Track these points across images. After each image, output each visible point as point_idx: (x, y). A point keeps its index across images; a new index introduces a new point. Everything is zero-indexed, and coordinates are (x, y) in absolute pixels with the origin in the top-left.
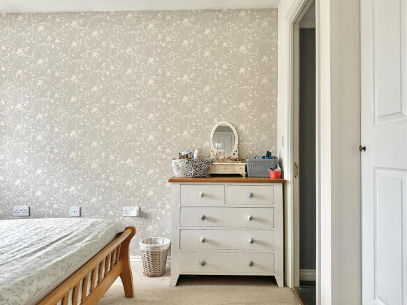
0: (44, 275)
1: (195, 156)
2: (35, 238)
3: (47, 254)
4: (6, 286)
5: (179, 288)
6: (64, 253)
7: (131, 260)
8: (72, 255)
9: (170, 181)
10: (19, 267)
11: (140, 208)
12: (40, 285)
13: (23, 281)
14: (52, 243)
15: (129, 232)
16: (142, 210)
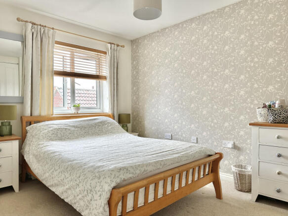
0: (150, 165)
1: (277, 106)
2: (158, 149)
3: (157, 156)
4: (131, 165)
5: (258, 204)
6: (165, 157)
7: (220, 175)
8: (168, 159)
9: (250, 124)
10: (142, 159)
11: (234, 143)
12: (146, 169)
13: (139, 165)
14: (163, 152)
15: (217, 156)
16: (236, 144)
